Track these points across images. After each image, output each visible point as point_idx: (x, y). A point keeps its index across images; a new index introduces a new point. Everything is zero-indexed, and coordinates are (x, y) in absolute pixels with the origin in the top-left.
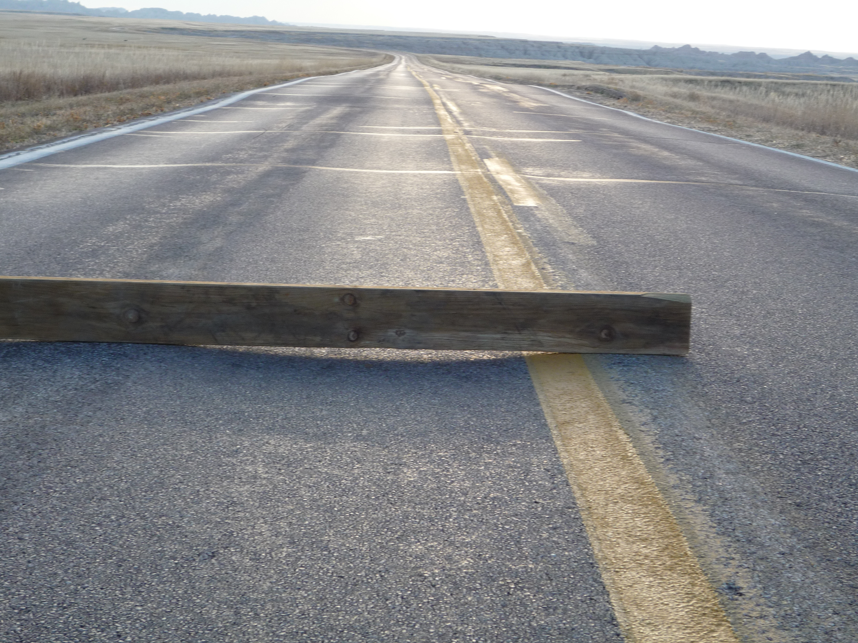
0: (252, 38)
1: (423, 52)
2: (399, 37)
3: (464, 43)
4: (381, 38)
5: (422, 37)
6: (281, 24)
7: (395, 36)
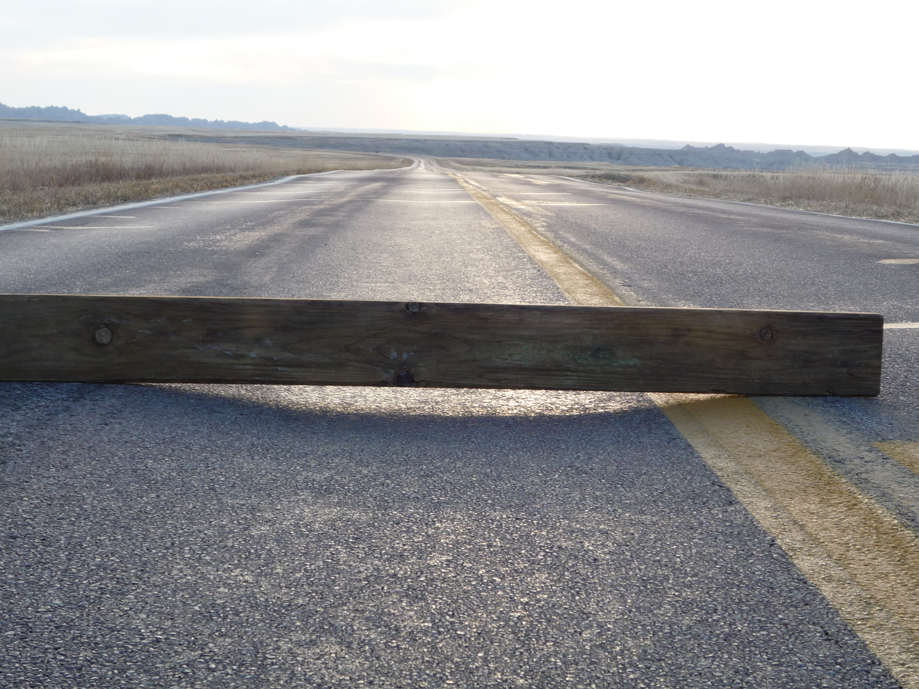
0: (263, 143)
1: (443, 156)
2: (417, 141)
3: (486, 146)
4: (398, 142)
5: (441, 141)
6: (292, 129)
7: (412, 140)
